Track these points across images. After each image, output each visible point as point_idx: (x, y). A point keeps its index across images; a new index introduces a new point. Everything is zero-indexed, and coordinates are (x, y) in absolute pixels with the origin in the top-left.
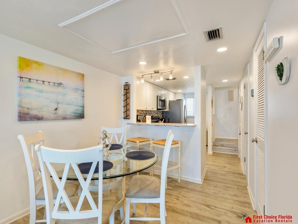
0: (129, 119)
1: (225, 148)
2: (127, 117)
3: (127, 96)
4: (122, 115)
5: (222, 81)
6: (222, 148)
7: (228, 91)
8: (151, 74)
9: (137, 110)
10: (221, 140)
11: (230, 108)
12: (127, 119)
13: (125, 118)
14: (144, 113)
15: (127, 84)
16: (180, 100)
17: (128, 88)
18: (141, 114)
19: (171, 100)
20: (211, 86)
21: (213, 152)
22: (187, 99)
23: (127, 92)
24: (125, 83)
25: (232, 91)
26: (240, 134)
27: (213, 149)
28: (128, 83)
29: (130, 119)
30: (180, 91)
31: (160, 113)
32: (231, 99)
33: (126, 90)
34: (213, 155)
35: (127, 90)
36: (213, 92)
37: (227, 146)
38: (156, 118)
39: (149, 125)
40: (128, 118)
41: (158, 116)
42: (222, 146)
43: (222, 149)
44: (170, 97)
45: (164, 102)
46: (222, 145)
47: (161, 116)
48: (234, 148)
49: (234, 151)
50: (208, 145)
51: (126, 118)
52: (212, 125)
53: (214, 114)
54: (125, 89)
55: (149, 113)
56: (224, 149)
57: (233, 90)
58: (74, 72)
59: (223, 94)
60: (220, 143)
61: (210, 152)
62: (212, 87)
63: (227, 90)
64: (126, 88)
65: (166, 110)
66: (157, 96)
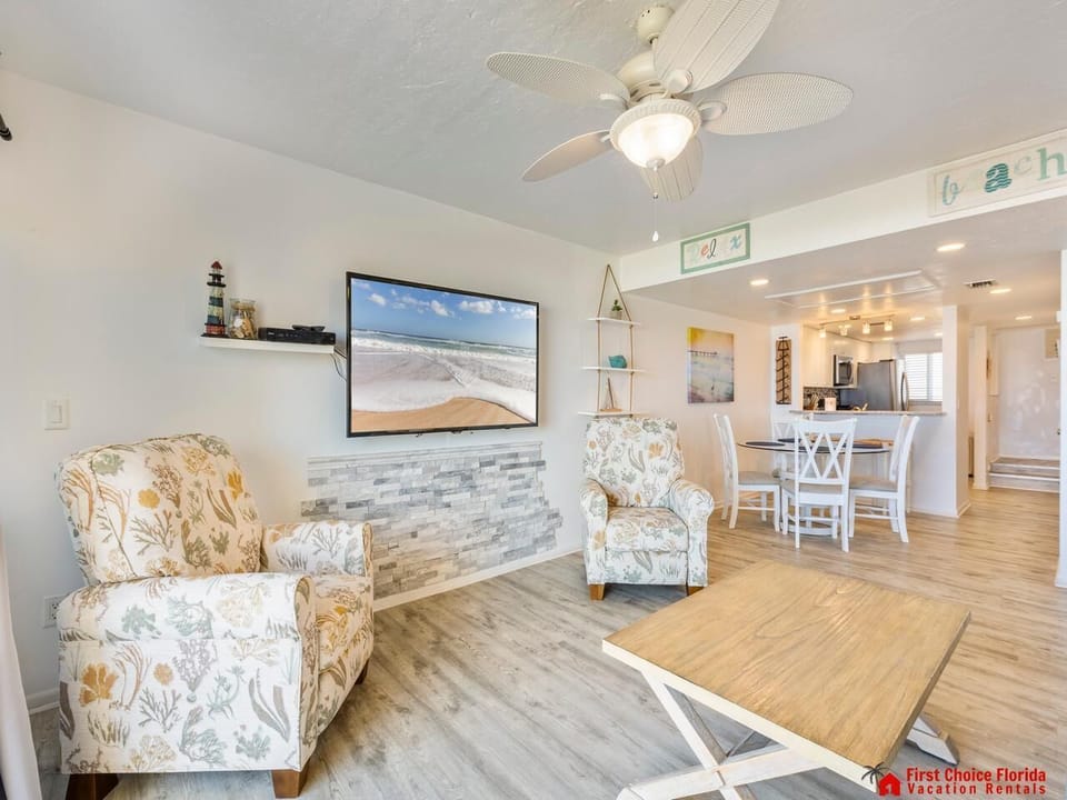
0: (788, 404)
2: (784, 400)
3: (784, 362)
4: (774, 397)
7: (1047, 331)
8: (843, 321)
9: (805, 388)
12: (784, 403)
13: (778, 403)
15: (785, 339)
16: (891, 360)
17: (786, 347)
19: (862, 360)
20: (984, 328)
21: (991, 487)
22: (907, 357)
23: (785, 354)
24: (780, 338)
27: (989, 479)
29: (790, 404)
33: (781, 352)
35: (783, 350)
36: (993, 336)
39: (831, 413)
40: (786, 402)
44: (861, 355)
45: (846, 366)
50: (975, 474)
51: (782, 402)
53: (994, 393)
54: (778, 350)
58: (719, 334)
62: (988, 329)
64: (781, 348)
65: (850, 386)
66: (835, 357)
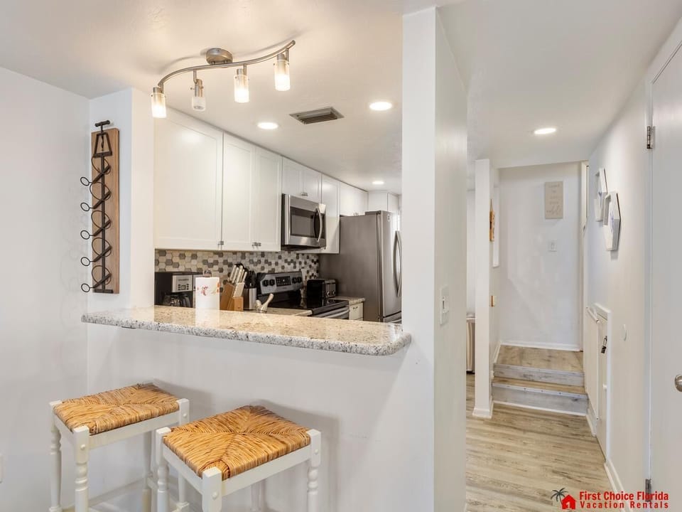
0: (112, 292)
1: (538, 390)
2: (105, 283)
3: (104, 186)
4: (88, 274)
5: (532, 132)
6: (529, 389)
7: (546, 184)
8: (195, 69)
10: (522, 353)
11: (553, 244)
12: (104, 291)
14: (225, 262)
15: (105, 128)
16: (378, 213)
17: (106, 150)
18: (211, 265)
19: (349, 212)
20: (487, 161)
21: (495, 406)
23: (106, 165)
24: (97, 125)
25: (560, 185)
26: (604, 348)
27: (494, 392)
28: (108, 122)
29: (118, 292)
30: (378, 183)
31: (309, 262)
32: (554, 211)
33: (99, 160)
34: (493, 423)
35: (102, 156)
36: (495, 187)
37: (543, 379)
38: (287, 278)
40: (108, 287)
41: (297, 269)
42: (527, 379)
43: (525, 393)
44: (344, 203)
45: (316, 221)
46: (525, 376)
47: (313, 272)
48: (570, 388)
49: (570, 401)
50: (476, 371)
51: (100, 287)
52: (492, 306)
53: (496, 263)
54: (95, 155)
55: (255, 260)
56: (535, 394)
57: (562, 183)
59: (528, 194)
60: (520, 368)
61: (483, 408)
62: (492, 165)
63: (540, 182)
64: (99, 150)
65: (323, 251)
66: (283, 196)
